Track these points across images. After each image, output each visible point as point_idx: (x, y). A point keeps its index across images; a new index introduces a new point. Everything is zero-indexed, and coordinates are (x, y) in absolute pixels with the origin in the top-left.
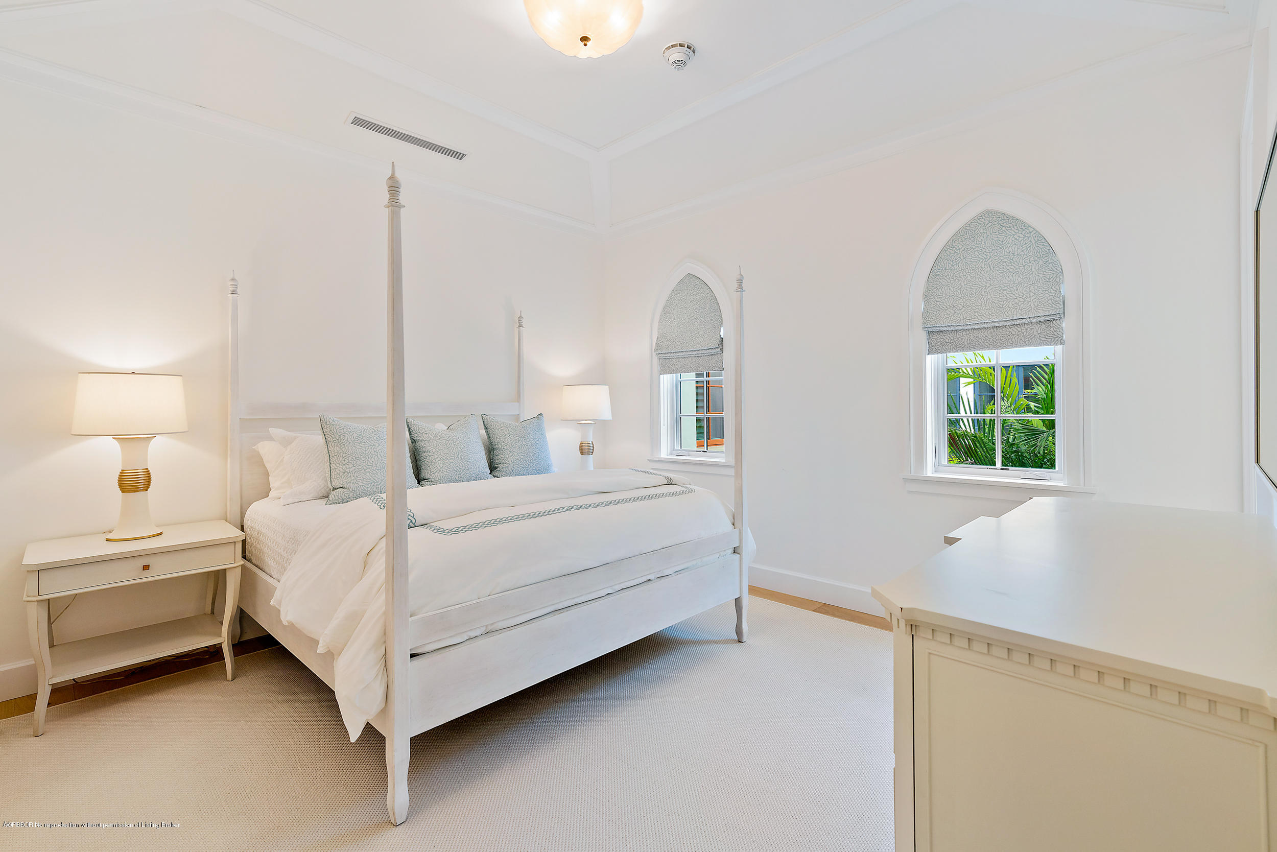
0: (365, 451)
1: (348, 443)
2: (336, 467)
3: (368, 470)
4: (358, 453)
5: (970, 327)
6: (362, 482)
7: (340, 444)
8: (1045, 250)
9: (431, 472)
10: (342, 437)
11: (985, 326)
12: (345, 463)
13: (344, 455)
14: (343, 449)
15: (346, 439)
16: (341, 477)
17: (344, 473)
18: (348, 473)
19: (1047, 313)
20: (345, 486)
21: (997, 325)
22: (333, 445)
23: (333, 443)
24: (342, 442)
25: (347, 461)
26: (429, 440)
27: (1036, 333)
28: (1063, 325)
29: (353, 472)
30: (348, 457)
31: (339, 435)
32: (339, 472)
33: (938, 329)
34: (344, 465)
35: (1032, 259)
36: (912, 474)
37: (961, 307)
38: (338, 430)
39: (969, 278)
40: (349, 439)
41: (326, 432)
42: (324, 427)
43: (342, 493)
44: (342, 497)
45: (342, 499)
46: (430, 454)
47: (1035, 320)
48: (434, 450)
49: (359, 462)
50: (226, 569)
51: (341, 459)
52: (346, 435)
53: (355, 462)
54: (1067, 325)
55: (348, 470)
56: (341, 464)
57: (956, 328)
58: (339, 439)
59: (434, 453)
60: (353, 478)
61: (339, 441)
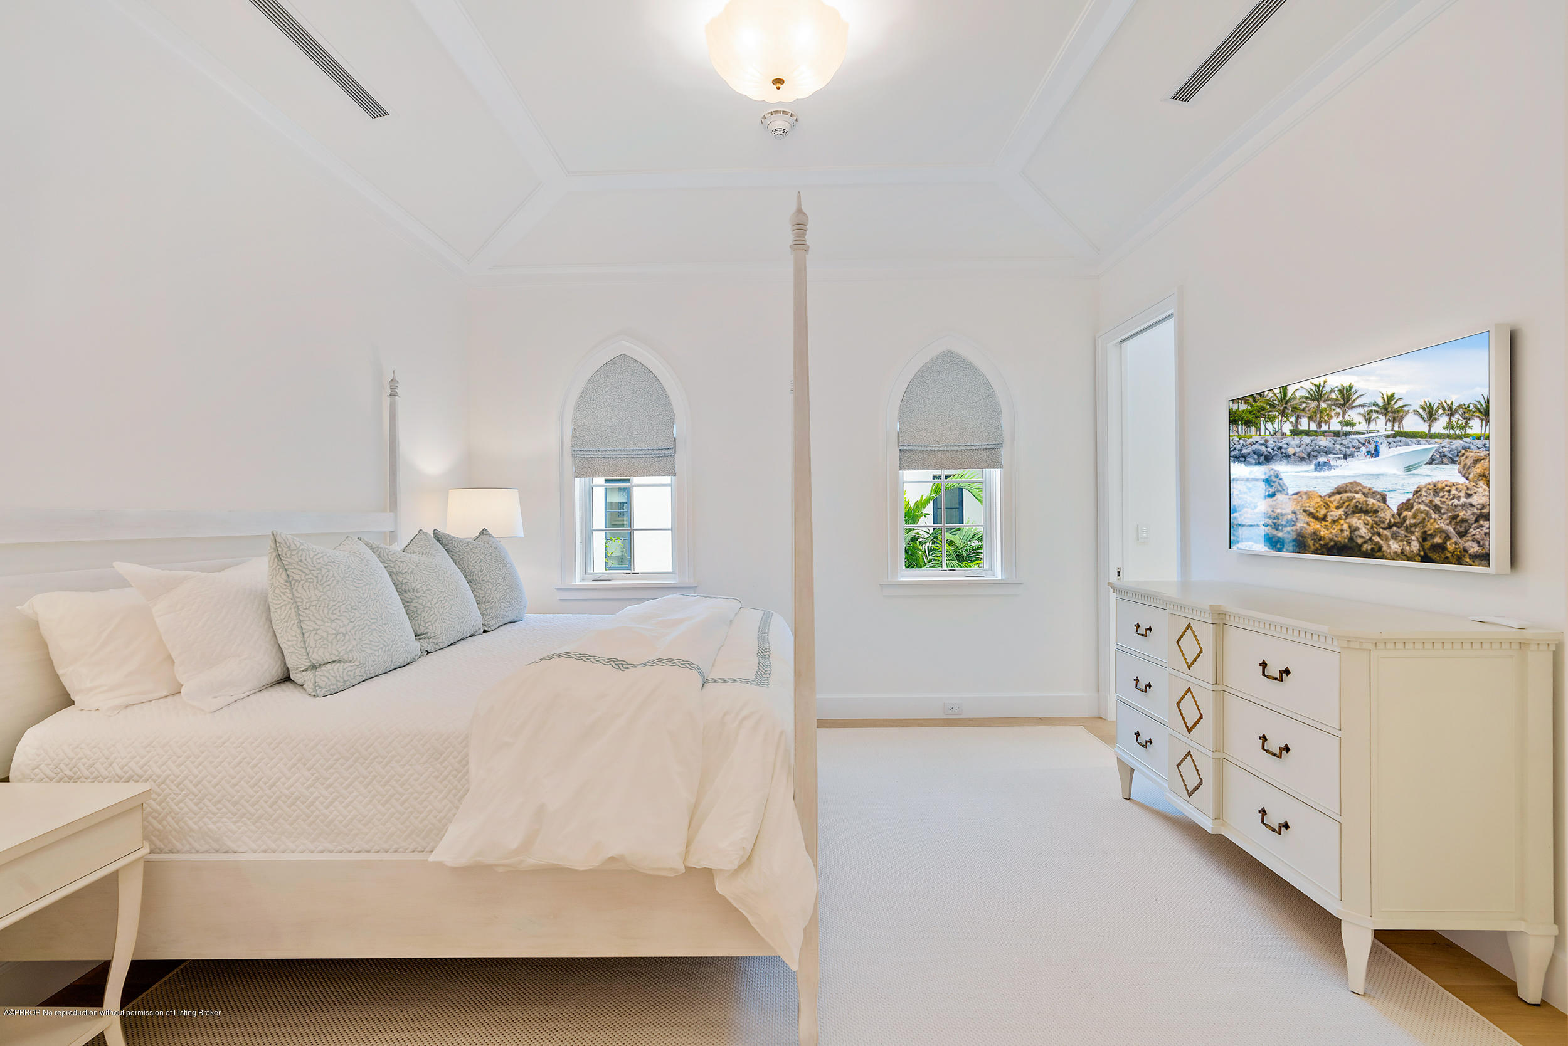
0: (363, 594)
1: (335, 582)
2: (318, 627)
3: (373, 626)
4: (354, 598)
5: (936, 449)
6: (371, 649)
7: (322, 585)
8: (989, 394)
9: (426, 624)
10: (324, 571)
11: (948, 448)
12: (333, 617)
13: (332, 603)
14: (329, 593)
15: (331, 575)
16: (332, 643)
17: (337, 635)
18: (344, 635)
19: (994, 443)
20: (345, 657)
21: (957, 448)
22: (306, 588)
23: (307, 584)
24: (324, 580)
25: (339, 614)
26: (411, 572)
27: (983, 458)
28: (1002, 453)
29: (353, 631)
30: (340, 607)
31: (318, 569)
32: (325, 635)
33: (908, 448)
34: (333, 620)
35: (981, 397)
36: (889, 580)
37: (931, 430)
38: (314, 559)
39: (936, 406)
40: (336, 575)
41: (290, 564)
42: (280, 553)
43: (341, 670)
44: (343, 678)
45: (344, 681)
46: (418, 595)
47: (985, 447)
48: (424, 588)
49: (357, 615)
50: (117, 871)
51: (326, 611)
52: (330, 568)
53: (352, 615)
54: (1004, 453)
55: (343, 630)
56: (326, 620)
57: (927, 448)
58: (319, 575)
59: (425, 593)
60: (355, 643)
61: (320, 578)
